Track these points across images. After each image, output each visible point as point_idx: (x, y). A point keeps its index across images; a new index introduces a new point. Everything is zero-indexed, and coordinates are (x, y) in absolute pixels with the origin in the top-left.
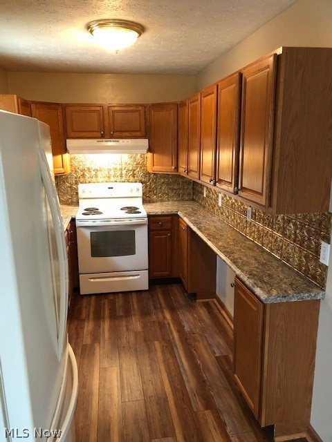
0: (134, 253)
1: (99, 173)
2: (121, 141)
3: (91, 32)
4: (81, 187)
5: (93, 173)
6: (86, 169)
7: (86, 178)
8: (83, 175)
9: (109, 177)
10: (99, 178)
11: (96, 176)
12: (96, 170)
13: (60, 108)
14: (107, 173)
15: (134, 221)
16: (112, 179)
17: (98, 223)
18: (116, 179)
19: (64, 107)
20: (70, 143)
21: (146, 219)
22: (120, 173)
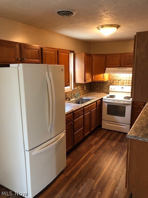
0: (124, 116)
1: (119, 82)
2: (127, 68)
3: (99, 29)
4: (111, 87)
5: (117, 81)
6: (115, 80)
7: (114, 83)
8: (113, 82)
9: (123, 83)
10: (119, 84)
11: (118, 83)
12: (118, 80)
13: (104, 56)
14: (123, 82)
15: (126, 102)
16: (125, 84)
17: (111, 101)
18: (126, 84)
19: (106, 55)
20: (107, 69)
21: (131, 102)
22: (128, 82)
